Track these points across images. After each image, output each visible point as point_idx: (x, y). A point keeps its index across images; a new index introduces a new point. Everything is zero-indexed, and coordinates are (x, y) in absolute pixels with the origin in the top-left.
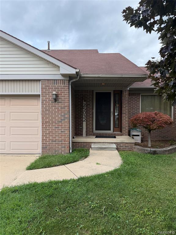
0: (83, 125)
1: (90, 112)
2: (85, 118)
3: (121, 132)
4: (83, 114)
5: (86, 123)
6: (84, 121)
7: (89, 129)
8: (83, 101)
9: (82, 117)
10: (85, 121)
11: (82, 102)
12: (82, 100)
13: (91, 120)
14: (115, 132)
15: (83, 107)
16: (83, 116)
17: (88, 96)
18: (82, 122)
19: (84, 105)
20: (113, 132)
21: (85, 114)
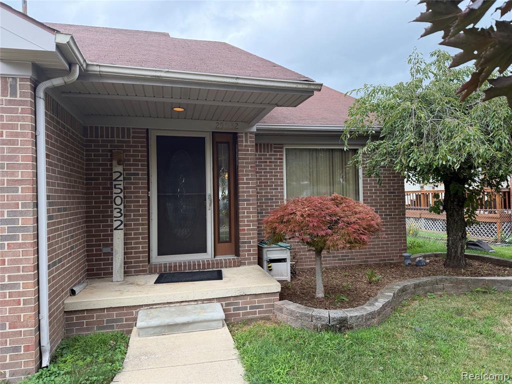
0: (112, 240)
1: (140, 197)
2: (122, 218)
3: (237, 254)
4: (115, 206)
5: (125, 234)
6: (116, 229)
7: (136, 253)
8: (115, 163)
9: (112, 216)
10: (122, 227)
11: (111, 165)
12: (111, 160)
13: (143, 225)
14: (218, 258)
15: (114, 183)
16: (112, 212)
17: (131, 147)
18: (112, 231)
19: (115, 176)
20: (214, 257)
21: (122, 207)
